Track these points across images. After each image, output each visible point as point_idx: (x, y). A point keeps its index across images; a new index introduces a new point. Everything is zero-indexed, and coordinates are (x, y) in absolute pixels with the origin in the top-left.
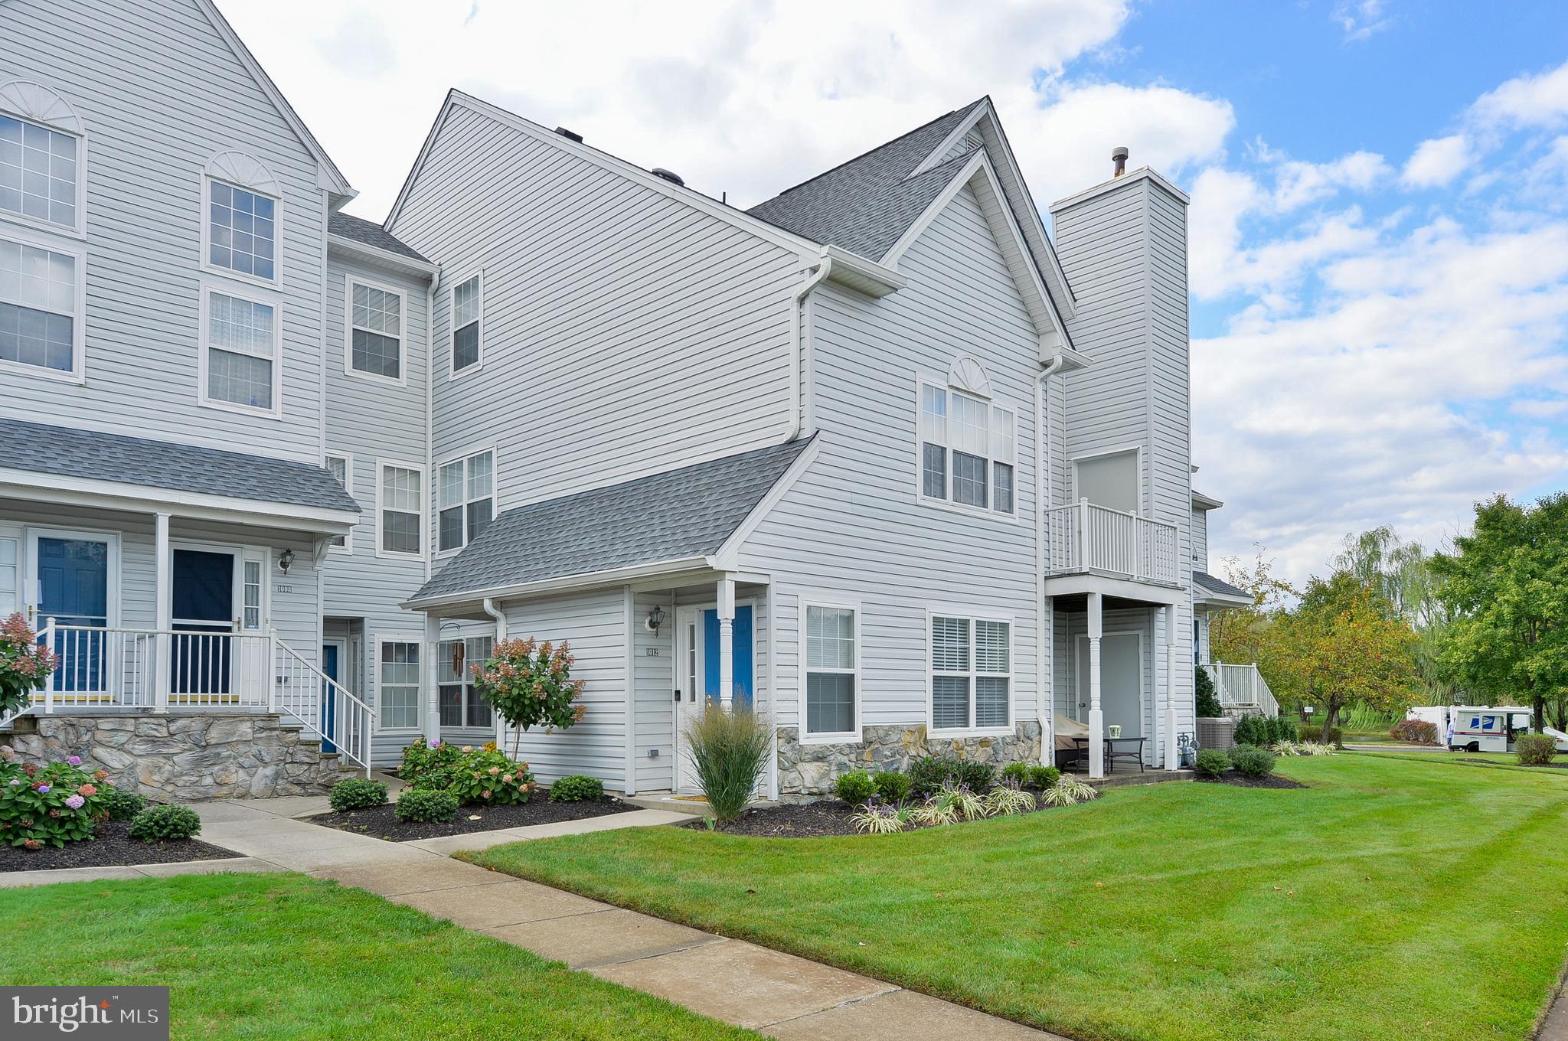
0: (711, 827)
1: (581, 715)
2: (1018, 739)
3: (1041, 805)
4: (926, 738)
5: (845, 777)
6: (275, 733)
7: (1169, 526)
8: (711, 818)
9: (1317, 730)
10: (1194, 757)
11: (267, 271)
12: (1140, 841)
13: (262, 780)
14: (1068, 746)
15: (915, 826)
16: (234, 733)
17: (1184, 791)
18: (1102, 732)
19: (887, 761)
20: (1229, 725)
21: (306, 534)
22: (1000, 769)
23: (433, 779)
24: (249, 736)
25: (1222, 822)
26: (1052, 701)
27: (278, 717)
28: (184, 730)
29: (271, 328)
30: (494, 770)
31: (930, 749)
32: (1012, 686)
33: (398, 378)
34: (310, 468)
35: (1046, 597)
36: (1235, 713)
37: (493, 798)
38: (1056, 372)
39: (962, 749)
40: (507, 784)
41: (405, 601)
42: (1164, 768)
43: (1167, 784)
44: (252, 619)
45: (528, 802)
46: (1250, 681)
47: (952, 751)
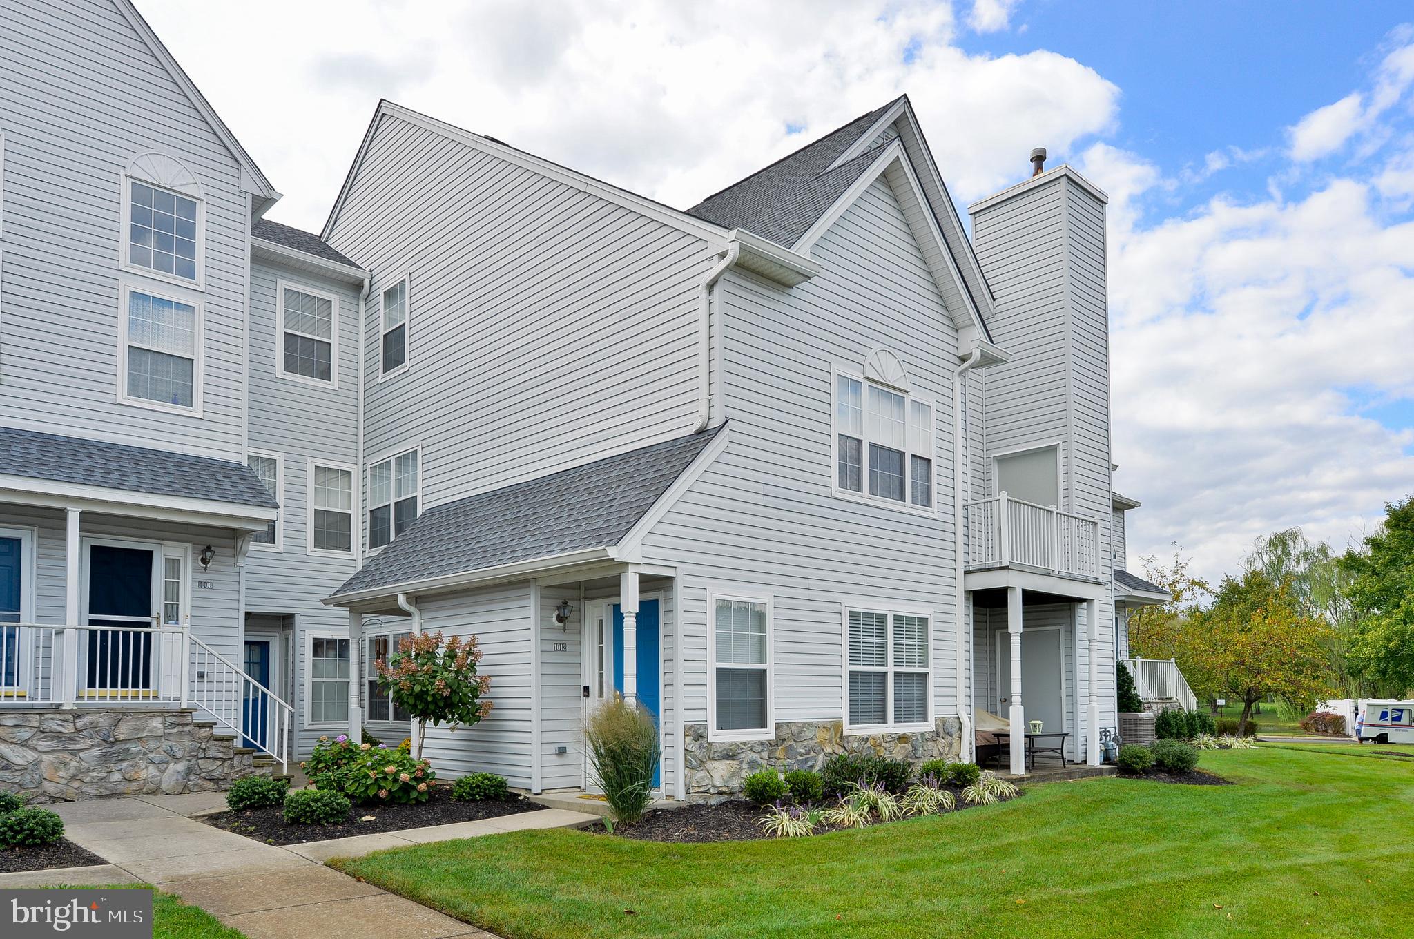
0: (611, 830)
1: (487, 712)
2: (938, 734)
3: (960, 804)
4: (842, 734)
5: (754, 776)
6: (186, 729)
7: (1089, 521)
8: (611, 819)
9: (1234, 723)
10: (1116, 753)
11: (189, 272)
12: (1064, 846)
13: (173, 775)
14: (990, 742)
15: (827, 828)
16: (144, 729)
17: (1107, 787)
18: (1024, 727)
19: (801, 758)
20: (1150, 719)
21: (229, 531)
22: (918, 768)
23: (333, 777)
24: (159, 731)
25: (1148, 823)
26: (972, 697)
27: (191, 713)
28: (91, 726)
29: (192, 327)
30: (390, 769)
31: (846, 745)
32: (931, 681)
33: (330, 380)
34: (231, 465)
35: (965, 591)
36: (1154, 707)
37: (389, 798)
38: (974, 367)
39: (880, 746)
40: (404, 783)
41: (327, 597)
42: (1086, 763)
43: (1091, 781)
44: (172, 614)
45: (428, 801)
46: (1169, 676)
47: (869, 747)
